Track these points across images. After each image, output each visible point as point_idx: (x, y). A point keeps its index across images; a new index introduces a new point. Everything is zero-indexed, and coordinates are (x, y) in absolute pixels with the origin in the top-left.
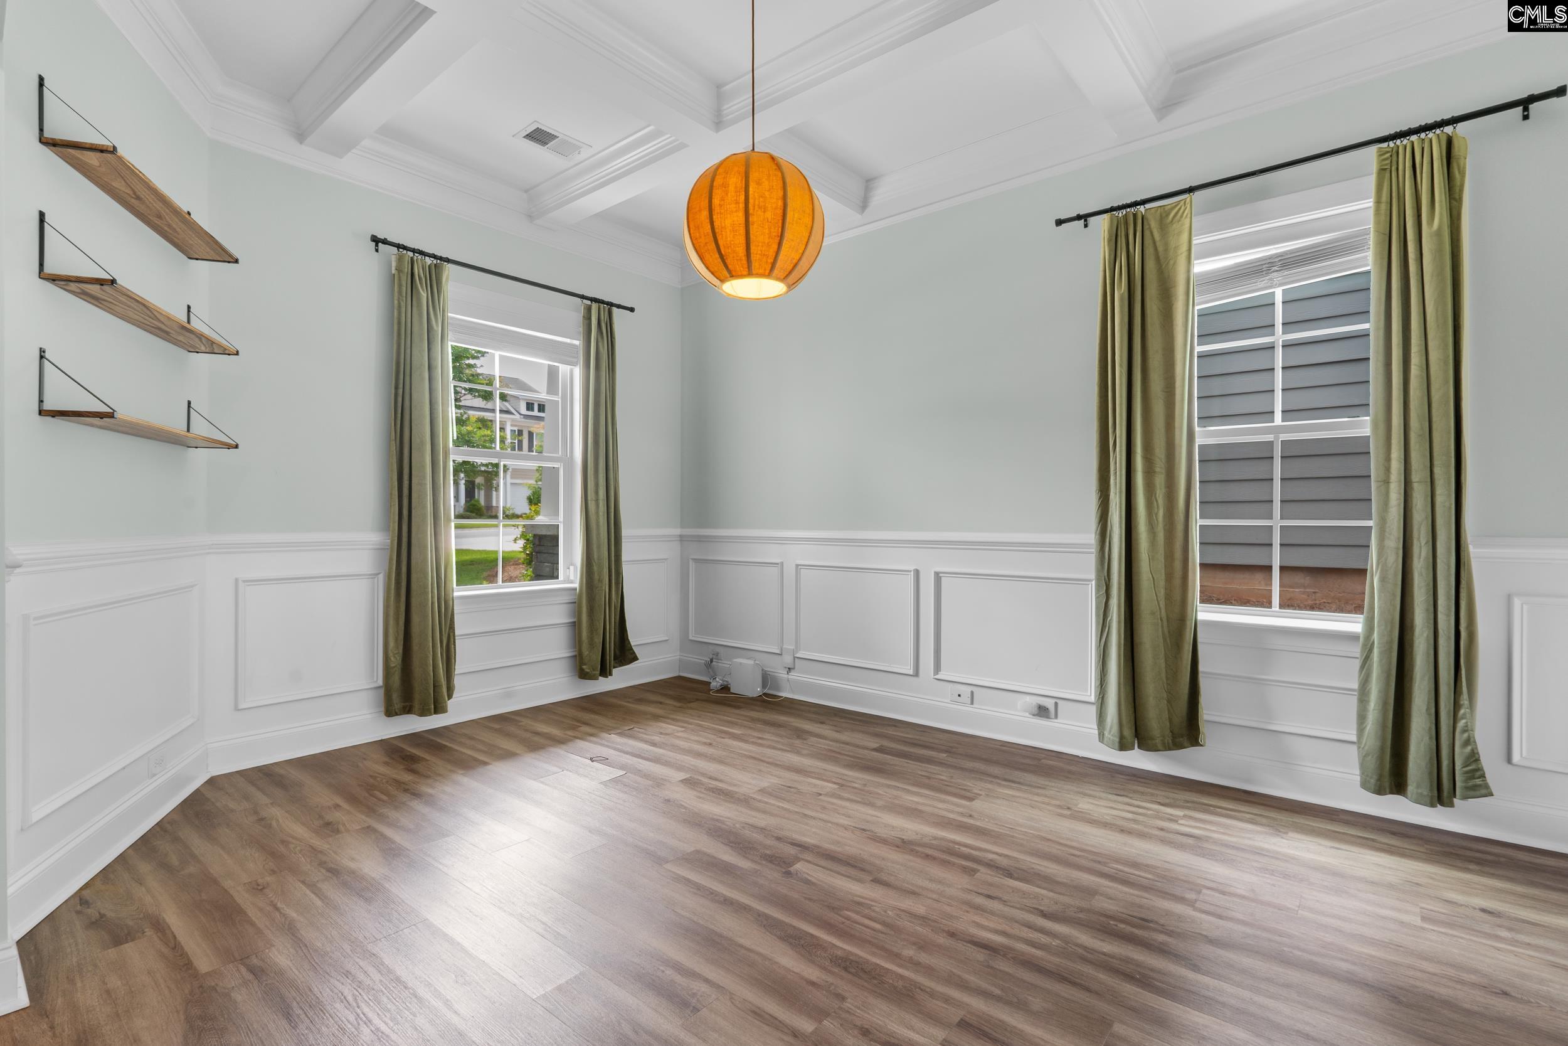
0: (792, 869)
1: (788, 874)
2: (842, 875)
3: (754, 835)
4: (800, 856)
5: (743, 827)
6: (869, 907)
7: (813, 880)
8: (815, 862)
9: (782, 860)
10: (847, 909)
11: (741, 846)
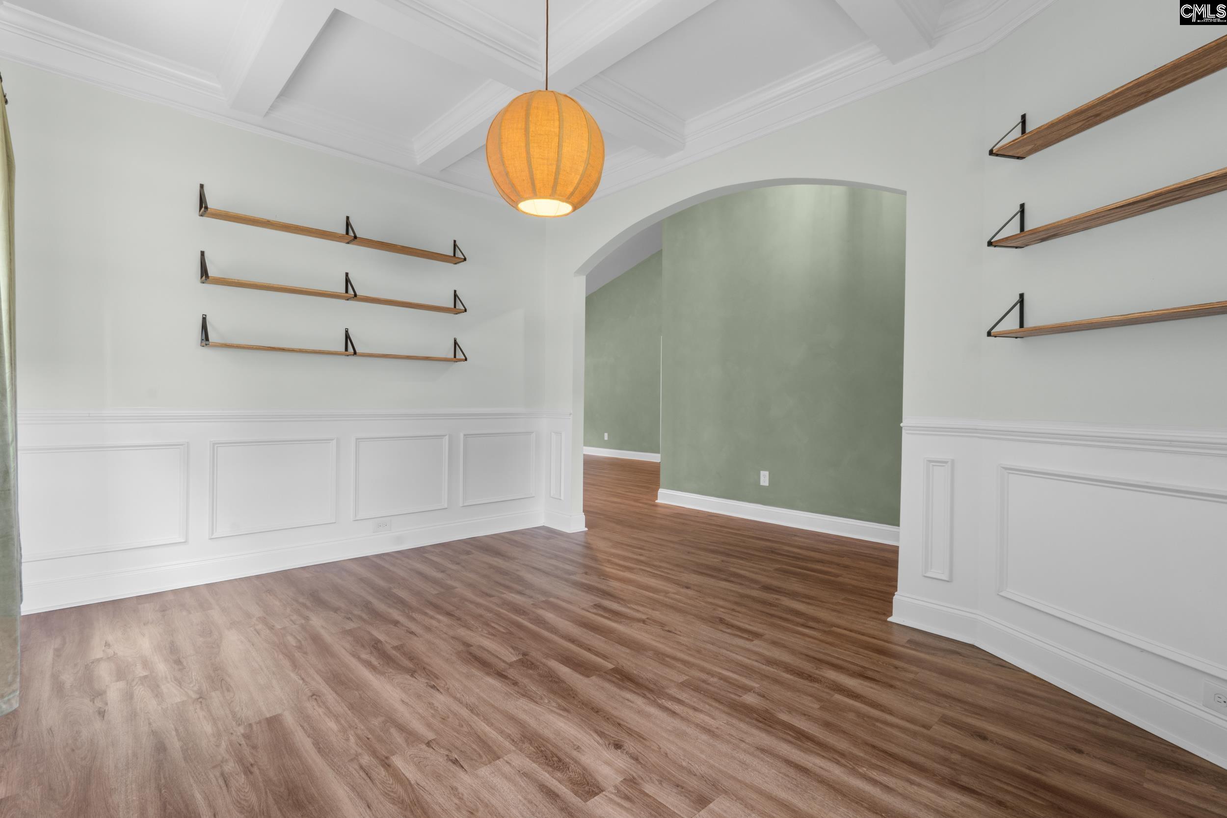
0: (521, 657)
1: (525, 654)
2: (488, 651)
3: (534, 689)
4: (507, 666)
5: (541, 698)
6: (489, 633)
7: (511, 650)
8: (500, 661)
9: (524, 664)
10: (503, 633)
11: (550, 679)
